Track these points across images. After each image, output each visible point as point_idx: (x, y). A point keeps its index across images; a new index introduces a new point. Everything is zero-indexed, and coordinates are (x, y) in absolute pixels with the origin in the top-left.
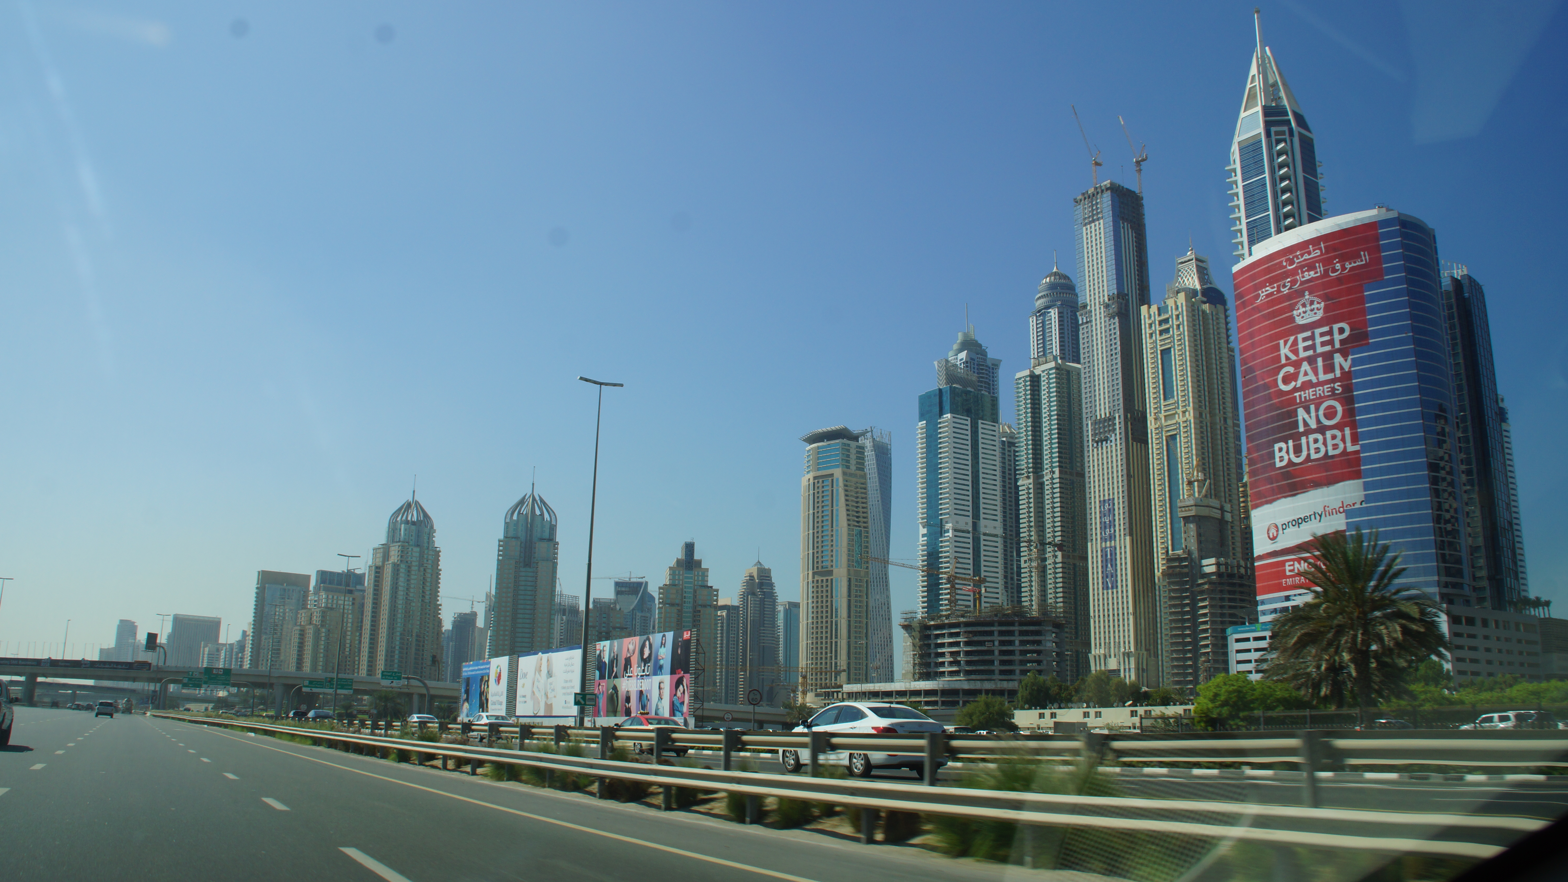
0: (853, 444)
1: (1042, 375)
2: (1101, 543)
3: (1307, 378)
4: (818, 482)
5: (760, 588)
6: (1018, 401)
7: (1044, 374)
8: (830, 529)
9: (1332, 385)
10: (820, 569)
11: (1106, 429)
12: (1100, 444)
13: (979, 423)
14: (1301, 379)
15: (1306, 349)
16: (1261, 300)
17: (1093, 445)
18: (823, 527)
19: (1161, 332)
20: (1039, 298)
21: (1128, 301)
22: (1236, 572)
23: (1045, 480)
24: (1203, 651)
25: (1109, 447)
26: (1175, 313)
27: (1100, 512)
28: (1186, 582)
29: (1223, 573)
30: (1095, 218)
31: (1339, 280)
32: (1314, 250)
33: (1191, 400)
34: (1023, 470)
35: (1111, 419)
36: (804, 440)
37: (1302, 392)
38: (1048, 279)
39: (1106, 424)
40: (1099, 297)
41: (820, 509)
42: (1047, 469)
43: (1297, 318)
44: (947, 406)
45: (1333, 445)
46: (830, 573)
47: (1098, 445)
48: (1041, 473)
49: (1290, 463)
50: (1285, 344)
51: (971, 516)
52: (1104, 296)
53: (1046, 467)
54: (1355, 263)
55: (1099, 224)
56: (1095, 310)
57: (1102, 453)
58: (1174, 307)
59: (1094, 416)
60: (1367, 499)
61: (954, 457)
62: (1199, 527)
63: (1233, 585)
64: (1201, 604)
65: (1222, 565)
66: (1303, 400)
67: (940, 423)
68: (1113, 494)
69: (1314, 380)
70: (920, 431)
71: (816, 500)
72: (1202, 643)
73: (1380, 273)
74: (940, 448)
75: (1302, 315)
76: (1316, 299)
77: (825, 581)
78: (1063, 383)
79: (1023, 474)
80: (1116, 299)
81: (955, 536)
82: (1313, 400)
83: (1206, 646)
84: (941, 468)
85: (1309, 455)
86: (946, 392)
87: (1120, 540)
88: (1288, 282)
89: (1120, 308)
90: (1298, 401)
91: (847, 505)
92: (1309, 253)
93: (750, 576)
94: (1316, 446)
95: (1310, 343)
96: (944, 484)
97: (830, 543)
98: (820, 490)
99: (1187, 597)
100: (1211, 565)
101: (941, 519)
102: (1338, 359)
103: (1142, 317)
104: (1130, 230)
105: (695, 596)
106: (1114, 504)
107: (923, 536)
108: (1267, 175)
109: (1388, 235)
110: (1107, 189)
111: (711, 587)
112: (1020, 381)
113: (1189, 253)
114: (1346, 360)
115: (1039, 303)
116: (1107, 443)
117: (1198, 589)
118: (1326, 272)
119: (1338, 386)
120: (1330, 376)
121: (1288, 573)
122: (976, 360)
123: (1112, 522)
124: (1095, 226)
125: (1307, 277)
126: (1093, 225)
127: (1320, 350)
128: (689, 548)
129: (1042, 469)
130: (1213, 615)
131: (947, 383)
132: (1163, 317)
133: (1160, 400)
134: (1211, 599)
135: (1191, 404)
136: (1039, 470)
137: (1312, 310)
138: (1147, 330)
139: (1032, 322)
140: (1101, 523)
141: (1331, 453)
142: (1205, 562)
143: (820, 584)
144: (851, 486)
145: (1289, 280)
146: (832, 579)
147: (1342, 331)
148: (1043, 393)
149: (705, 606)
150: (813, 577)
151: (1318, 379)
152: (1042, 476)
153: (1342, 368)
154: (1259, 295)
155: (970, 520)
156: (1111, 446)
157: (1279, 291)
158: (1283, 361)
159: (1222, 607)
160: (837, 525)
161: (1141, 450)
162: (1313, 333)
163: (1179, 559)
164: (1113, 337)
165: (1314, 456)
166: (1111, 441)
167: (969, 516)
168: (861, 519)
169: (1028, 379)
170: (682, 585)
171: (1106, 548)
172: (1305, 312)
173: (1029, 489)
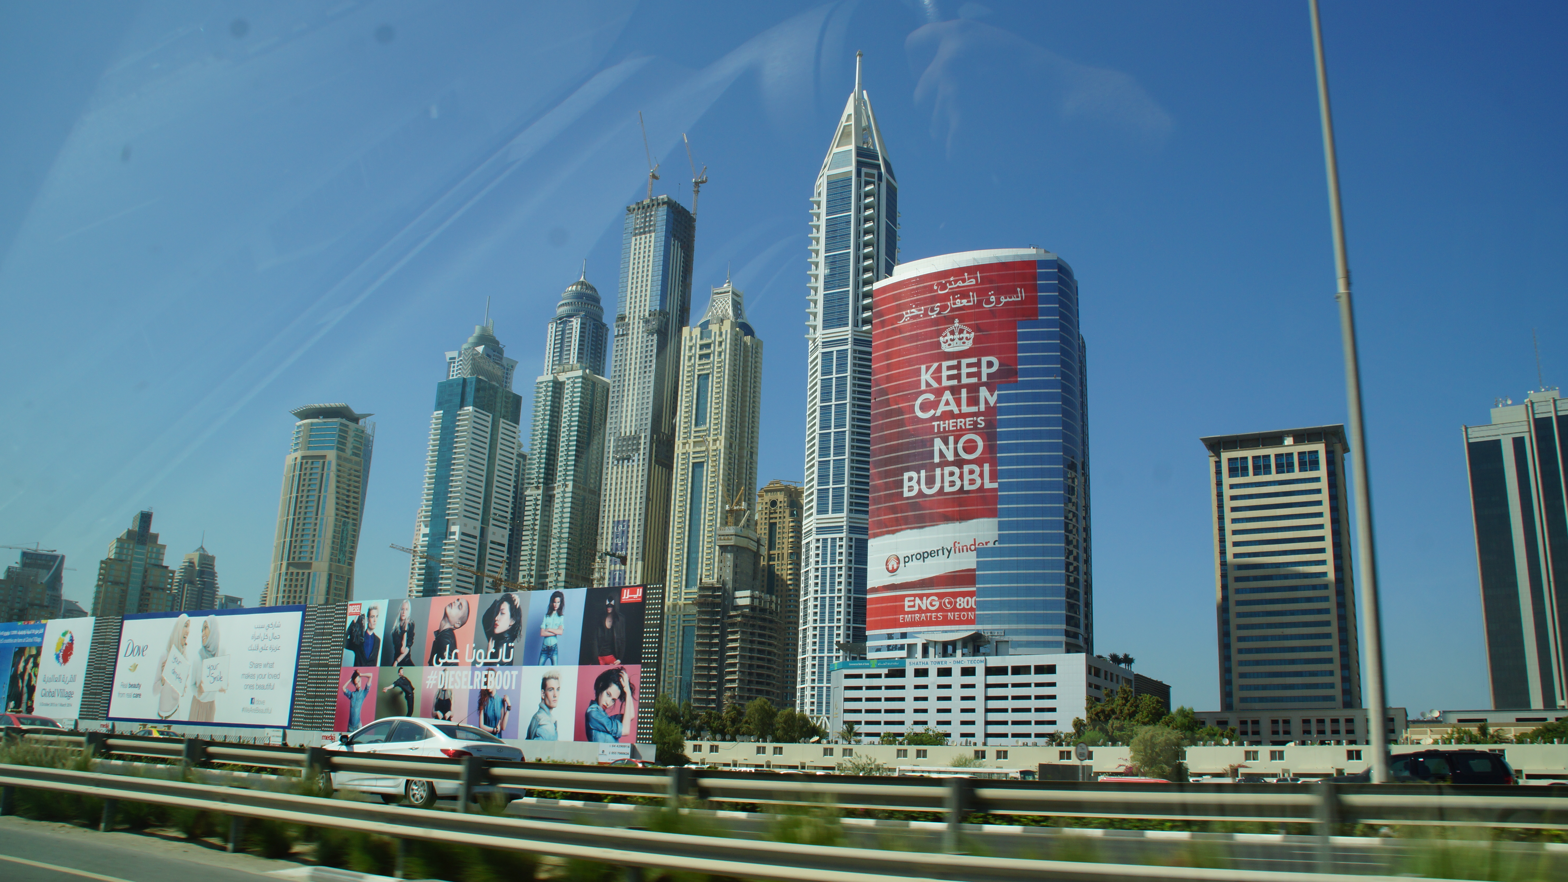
0: (352, 425)
1: (567, 382)
2: (610, 565)
3: (948, 408)
4: (307, 463)
5: (200, 577)
6: (537, 406)
7: (569, 382)
8: (315, 517)
9: (975, 418)
10: (296, 560)
11: (629, 448)
12: (621, 462)
13: (501, 422)
14: (942, 408)
15: (950, 378)
16: (905, 321)
17: (613, 463)
18: (306, 513)
19: (701, 357)
20: (563, 305)
21: (668, 319)
22: (768, 607)
23: (555, 492)
24: (729, 685)
25: (630, 466)
26: (718, 339)
27: (613, 533)
28: (718, 613)
29: (756, 606)
30: (647, 229)
31: (992, 313)
32: (969, 279)
33: (724, 429)
34: (533, 479)
35: (636, 438)
36: (295, 414)
37: (942, 422)
38: (574, 287)
39: (630, 442)
40: (640, 311)
41: (305, 494)
42: (559, 481)
43: (943, 344)
44: (470, 398)
45: (970, 480)
46: (308, 566)
47: (618, 463)
48: (551, 485)
49: (921, 494)
50: (927, 370)
51: (480, 521)
52: (645, 310)
53: (558, 479)
54: (1010, 298)
55: (650, 237)
56: (634, 323)
57: (622, 472)
58: (718, 333)
59: (618, 432)
60: (1001, 539)
61: (471, 455)
62: (736, 558)
63: (764, 620)
64: (731, 637)
65: (756, 598)
66: (942, 430)
67: (460, 415)
68: (629, 515)
69: (956, 411)
70: (434, 421)
71: (302, 483)
72: (728, 678)
73: (1035, 312)
74: (456, 442)
75: (949, 342)
76: (966, 329)
77: (301, 574)
78: (587, 394)
79: (533, 484)
80: (657, 315)
81: (462, 540)
82: (953, 431)
83: (733, 681)
84: (454, 464)
85: (942, 488)
86: (471, 382)
87: (631, 564)
88: (938, 307)
89: (660, 326)
90: (936, 431)
91: (337, 492)
92: (964, 281)
93: (190, 562)
94: (952, 479)
95: (955, 372)
96: (456, 482)
97: (312, 533)
98: (308, 472)
99: (717, 628)
100: (745, 597)
101: (448, 519)
102: (984, 392)
103: (683, 338)
104: (679, 249)
105: (145, 576)
106: (628, 526)
107: (425, 535)
108: (852, 213)
109: (1047, 276)
110: (664, 203)
111: (167, 567)
112: (541, 386)
113: (725, 285)
114: (992, 395)
115: (562, 311)
116: (628, 462)
117: (730, 621)
118: (980, 302)
119: (981, 420)
120: (974, 409)
121: (907, 609)
122: (492, 357)
123: (625, 545)
124: (646, 238)
125: (959, 305)
126: (643, 236)
127: (965, 380)
128: (146, 518)
129: (553, 480)
130: (742, 649)
131: (472, 374)
132: (705, 342)
133: (691, 425)
134: (743, 632)
135: (723, 434)
136: (550, 482)
137: (960, 339)
138: (687, 352)
139: (552, 328)
140: (612, 544)
141: (967, 487)
142: (738, 594)
143: (294, 577)
144: (344, 472)
145: (939, 304)
146: (309, 573)
147: (990, 364)
148: (565, 401)
149: (156, 589)
150: (288, 569)
151: (960, 410)
152: (553, 489)
153: (987, 402)
154: (902, 316)
155: (478, 524)
156: (633, 466)
157: (926, 314)
158: (923, 387)
159: (752, 642)
160: (323, 514)
161: (662, 474)
162: (959, 363)
163: (713, 589)
164: (649, 353)
165: (947, 489)
166: (633, 461)
167: (478, 520)
168: (350, 510)
169: (551, 384)
170: (131, 561)
171: (615, 571)
172: (952, 340)
173: (537, 500)
